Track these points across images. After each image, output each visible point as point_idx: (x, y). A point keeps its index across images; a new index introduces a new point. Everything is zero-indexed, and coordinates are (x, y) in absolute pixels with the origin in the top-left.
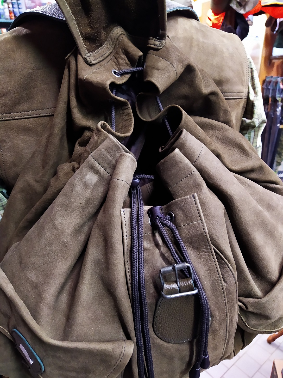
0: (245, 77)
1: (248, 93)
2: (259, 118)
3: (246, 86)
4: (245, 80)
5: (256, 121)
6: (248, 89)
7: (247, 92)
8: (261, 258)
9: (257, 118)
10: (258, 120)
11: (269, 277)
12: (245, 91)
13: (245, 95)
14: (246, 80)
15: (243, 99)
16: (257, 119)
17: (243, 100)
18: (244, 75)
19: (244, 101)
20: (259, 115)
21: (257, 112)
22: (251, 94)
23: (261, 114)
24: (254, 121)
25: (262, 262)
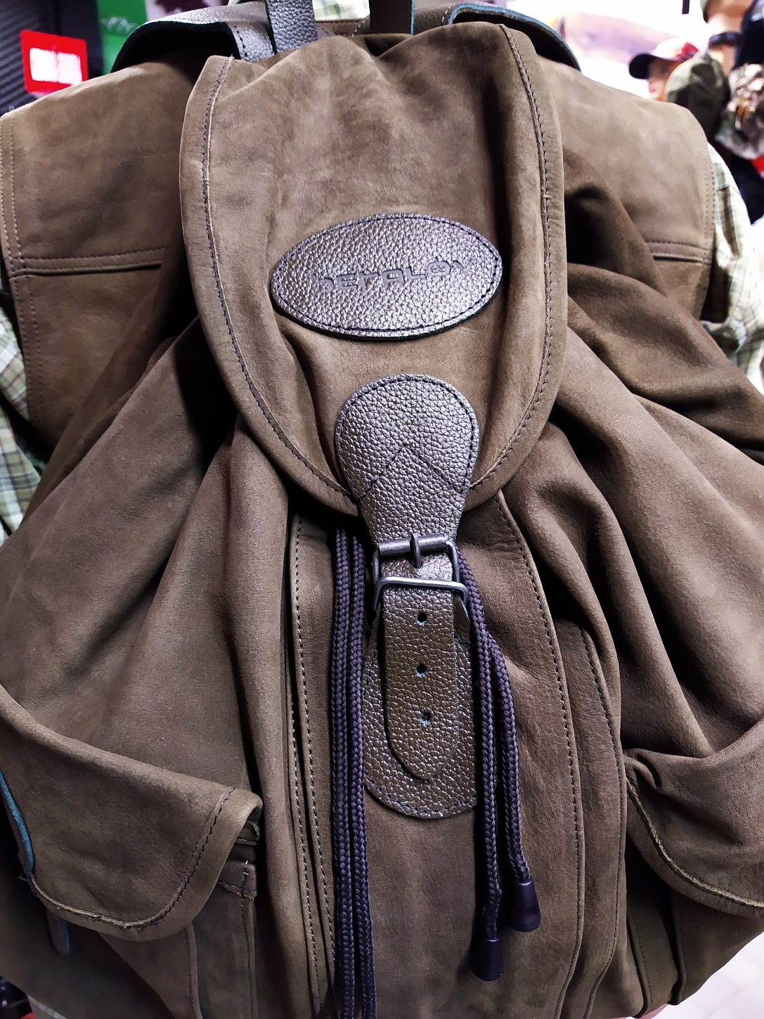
0: (704, 207)
1: (714, 250)
2: (746, 320)
3: (706, 231)
4: (702, 215)
5: (738, 328)
6: (712, 240)
7: (709, 245)
8: (710, 636)
9: (740, 318)
10: (745, 324)
11: (737, 702)
12: (706, 242)
13: (705, 254)
14: (706, 215)
15: (698, 264)
16: (740, 321)
17: (699, 268)
18: (699, 200)
19: (702, 270)
20: (746, 310)
21: (739, 301)
22: (722, 252)
23: (753, 308)
24: (732, 326)
25: (712, 649)
